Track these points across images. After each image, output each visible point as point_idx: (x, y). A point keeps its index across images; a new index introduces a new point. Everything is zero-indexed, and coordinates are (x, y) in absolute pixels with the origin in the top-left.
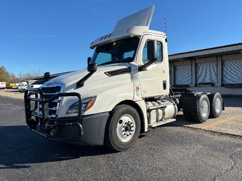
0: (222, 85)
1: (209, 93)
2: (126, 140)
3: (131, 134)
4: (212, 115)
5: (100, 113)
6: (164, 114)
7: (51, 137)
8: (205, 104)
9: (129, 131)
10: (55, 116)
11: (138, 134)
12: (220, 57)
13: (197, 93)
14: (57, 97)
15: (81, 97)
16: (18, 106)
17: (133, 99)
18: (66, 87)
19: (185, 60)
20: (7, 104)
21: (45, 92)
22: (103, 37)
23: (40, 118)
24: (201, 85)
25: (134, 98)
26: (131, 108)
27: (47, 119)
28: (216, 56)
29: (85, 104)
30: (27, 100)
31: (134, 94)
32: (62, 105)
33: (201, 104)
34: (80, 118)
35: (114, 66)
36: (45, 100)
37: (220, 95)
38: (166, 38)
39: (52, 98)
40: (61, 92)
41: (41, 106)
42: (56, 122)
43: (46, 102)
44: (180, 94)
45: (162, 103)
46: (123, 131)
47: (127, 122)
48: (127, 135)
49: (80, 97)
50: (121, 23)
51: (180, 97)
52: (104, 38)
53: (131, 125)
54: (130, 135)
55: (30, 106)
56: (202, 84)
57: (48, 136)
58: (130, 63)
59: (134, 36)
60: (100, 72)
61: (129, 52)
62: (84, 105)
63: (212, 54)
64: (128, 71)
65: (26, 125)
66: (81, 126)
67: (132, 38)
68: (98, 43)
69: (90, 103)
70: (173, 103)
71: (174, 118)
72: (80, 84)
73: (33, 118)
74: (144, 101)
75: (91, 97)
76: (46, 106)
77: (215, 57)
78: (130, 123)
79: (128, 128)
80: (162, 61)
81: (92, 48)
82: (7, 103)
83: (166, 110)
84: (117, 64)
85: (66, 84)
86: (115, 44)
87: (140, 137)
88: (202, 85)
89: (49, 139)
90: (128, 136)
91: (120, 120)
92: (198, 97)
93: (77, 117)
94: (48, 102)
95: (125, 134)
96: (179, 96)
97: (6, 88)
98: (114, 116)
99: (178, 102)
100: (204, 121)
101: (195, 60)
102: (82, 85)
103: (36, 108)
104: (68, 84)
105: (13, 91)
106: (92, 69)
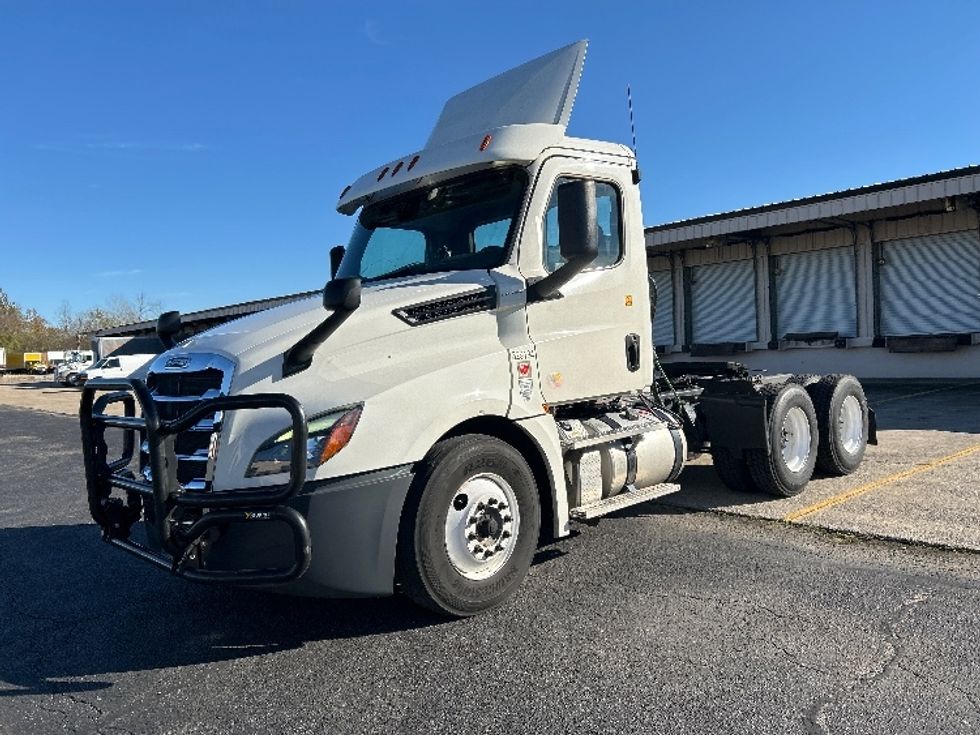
0: (879, 342)
1: (815, 380)
2: (481, 572)
3: (502, 549)
4: (828, 464)
5: (374, 471)
6: (632, 465)
7: (189, 566)
8: (799, 421)
9: (496, 536)
10: (202, 486)
11: (532, 549)
12: (866, 229)
13: (767, 380)
14: (209, 410)
15: (302, 412)
16: (57, 446)
17: (508, 412)
18: (243, 370)
19: (729, 244)
20: (12, 438)
21: (161, 393)
22: (387, 169)
23: (146, 496)
24: (793, 344)
25: (509, 408)
26: (502, 448)
27: (172, 500)
28: (851, 224)
29: (319, 438)
30: (92, 423)
31: (511, 391)
32: (231, 440)
33: (782, 421)
34: (300, 493)
35: (431, 283)
36: (162, 426)
37: (858, 384)
38: (634, 168)
39: (188, 414)
40: (225, 389)
41: (145, 448)
42: (206, 511)
43: (164, 431)
44: (701, 384)
45: (624, 423)
46: (471, 537)
47: (485, 503)
48: (488, 554)
49: (298, 411)
50: (458, 109)
51: (699, 396)
52: (391, 171)
53: (503, 513)
54: (499, 552)
55: (104, 449)
56: (797, 338)
57: (175, 565)
58: (495, 269)
59: (509, 163)
60: (376, 309)
61: (491, 222)
62: (313, 439)
63: (833, 218)
64: (486, 300)
65: (92, 521)
66: (303, 522)
67: (501, 171)
68: (369, 192)
69: (337, 432)
70: (670, 421)
71: (675, 482)
72: (296, 359)
73: (119, 494)
74: (550, 417)
75: (344, 410)
76: (165, 448)
77: (846, 230)
78: (495, 506)
79: (488, 524)
80: (620, 258)
81: (346, 210)
82: (15, 434)
83: (640, 449)
84: (442, 275)
85: (241, 359)
86: (434, 194)
87: (539, 559)
88: (797, 344)
89: (180, 575)
90: (490, 558)
91: (457, 494)
92: (771, 396)
93: (289, 488)
94: (174, 433)
95: (477, 550)
96: (697, 391)
97: (8, 372)
98: (435, 481)
99: (692, 416)
100: (796, 489)
101: (767, 243)
102: (307, 364)
103: (128, 453)
104: (251, 361)
105: (37, 381)
106: (340, 300)
